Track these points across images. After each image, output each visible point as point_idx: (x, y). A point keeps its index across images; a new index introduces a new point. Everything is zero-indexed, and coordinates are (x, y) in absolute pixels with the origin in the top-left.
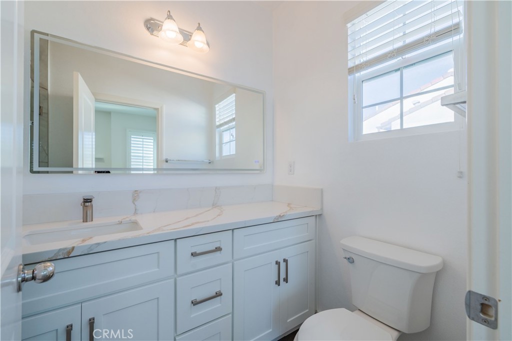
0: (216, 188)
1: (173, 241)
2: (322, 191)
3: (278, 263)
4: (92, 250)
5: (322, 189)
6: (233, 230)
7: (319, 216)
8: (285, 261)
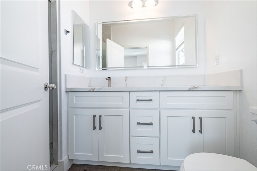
0: (163, 76)
1: (128, 92)
2: (241, 71)
3: (193, 118)
4: (100, 90)
5: (241, 70)
6: (160, 91)
7: (238, 92)
8: (200, 118)
